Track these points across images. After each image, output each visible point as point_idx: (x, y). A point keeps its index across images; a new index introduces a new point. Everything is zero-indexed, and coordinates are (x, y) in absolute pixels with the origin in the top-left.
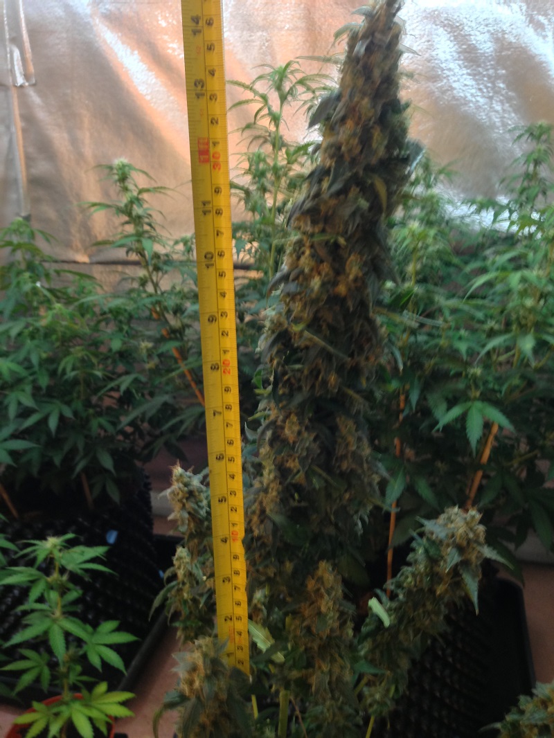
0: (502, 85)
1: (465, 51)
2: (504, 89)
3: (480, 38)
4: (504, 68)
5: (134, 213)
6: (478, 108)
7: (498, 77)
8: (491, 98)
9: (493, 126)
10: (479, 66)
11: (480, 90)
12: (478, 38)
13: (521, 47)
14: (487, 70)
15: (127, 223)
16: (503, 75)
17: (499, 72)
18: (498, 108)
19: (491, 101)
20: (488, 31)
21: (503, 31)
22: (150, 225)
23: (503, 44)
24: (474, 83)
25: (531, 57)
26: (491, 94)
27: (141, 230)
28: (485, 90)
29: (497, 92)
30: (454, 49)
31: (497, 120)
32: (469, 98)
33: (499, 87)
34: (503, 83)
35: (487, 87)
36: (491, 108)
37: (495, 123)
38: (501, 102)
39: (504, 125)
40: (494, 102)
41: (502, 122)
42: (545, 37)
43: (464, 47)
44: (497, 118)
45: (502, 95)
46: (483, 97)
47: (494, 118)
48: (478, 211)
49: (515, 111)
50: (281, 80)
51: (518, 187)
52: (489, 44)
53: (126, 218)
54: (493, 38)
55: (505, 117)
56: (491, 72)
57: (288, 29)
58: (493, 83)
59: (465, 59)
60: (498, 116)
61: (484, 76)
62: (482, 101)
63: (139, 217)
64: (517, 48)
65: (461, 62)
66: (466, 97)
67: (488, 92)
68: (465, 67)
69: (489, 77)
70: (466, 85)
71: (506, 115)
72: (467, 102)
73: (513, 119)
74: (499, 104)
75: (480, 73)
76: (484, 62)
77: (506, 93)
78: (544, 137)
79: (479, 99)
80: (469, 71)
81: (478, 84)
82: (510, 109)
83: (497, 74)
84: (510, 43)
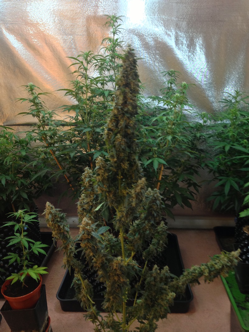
0: (158, 57)
1: (144, 44)
3: (150, 40)
4: (158, 51)
6: (150, 65)
7: (156, 54)
8: (154, 61)
9: (156, 71)
10: (150, 50)
11: (151, 58)
13: (164, 43)
14: (152, 51)
16: (158, 53)
17: (156, 52)
18: (157, 65)
19: (155, 62)
20: (152, 37)
21: (157, 37)
23: (157, 42)
24: (148, 56)
25: (167, 47)
26: (154, 60)
27: (38, 108)
29: (156, 59)
30: (140, 43)
32: (147, 61)
35: (153, 57)
38: (158, 62)
39: (159, 71)
41: (159, 70)
42: (171, 40)
45: (158, 60)
46: (152, 61)
48: (153, 100)
49: (163, 66)
51: (166, 92)
52: (152, 42)
54: (154, 40)
55: (160, 68)
56: (154, 52)
58: (155, 56)
59: (145, 47)
61: (152, 53)
64: (162, 43)
65: (143, 48)
67: (153, 59)
68: (145, 50)
70: (145, 57)
71: (160, 67)
72: (146, 63)
73: (162, 69)
75: (150, 52)
76: (151, 48)
77: (160, 59)
78: (173, 75)
79: (150, 61)
81: (150, 56)
82: (161, 65)
83: (156, 53)
84: (160, 42)
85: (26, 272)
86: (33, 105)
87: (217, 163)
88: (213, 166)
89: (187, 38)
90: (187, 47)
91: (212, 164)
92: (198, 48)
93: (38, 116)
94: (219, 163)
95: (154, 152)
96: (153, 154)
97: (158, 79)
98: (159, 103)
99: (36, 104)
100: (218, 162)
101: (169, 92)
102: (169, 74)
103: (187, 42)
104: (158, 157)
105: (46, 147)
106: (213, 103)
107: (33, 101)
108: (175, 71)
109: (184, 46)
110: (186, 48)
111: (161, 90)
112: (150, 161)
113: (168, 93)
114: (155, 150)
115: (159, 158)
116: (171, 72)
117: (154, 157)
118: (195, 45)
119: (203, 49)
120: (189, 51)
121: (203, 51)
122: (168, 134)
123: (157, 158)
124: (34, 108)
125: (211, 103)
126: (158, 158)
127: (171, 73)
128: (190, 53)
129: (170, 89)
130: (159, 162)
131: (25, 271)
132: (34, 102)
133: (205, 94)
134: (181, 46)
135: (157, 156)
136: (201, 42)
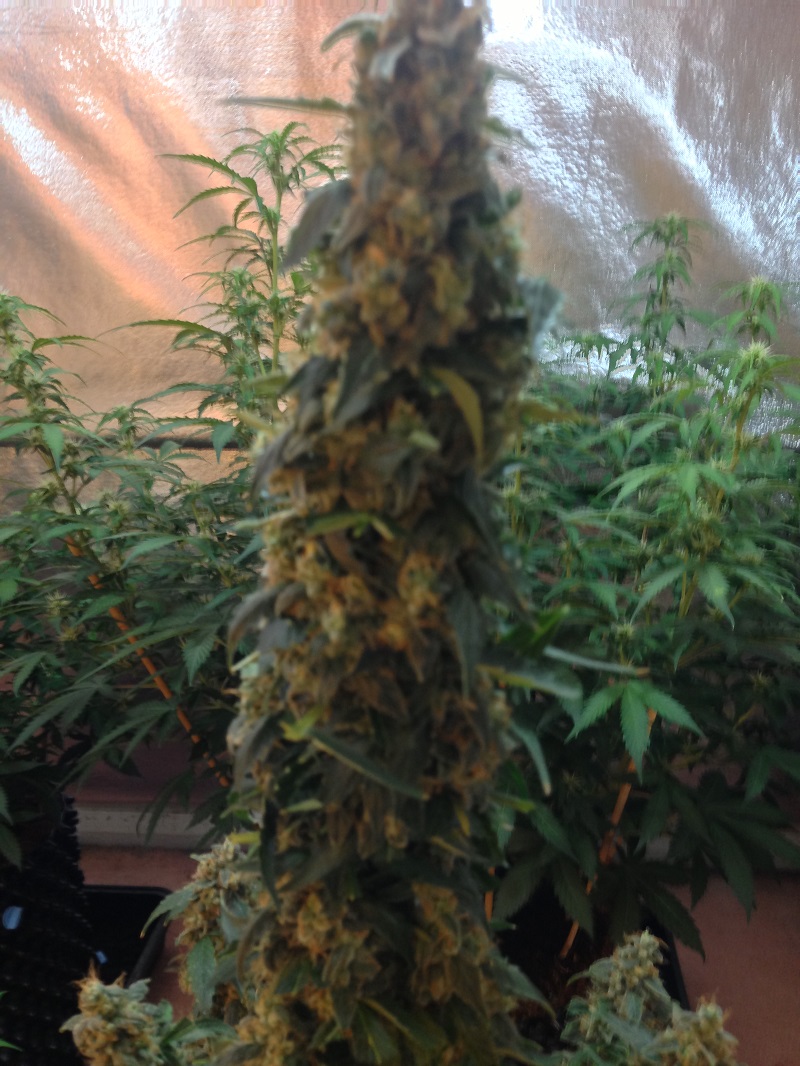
0: (600, 162)
1: (544, 111)
2: (603, 168)
3: (566, 90)
5: (27, 380)
6: (567, 197)
7: (593, 149)
8: (585, 183)
10: (566, 133)
11: (568, 169)
12: (563, 91)
13: (627, 105)
14: (578, 139)
15: (15, 397)
16: (601, 147)
17: (596, 142)
18: (597, 197)
19: (585, 186)
20: (578, 80)
21: (599, 79)
22: (57, 399)
23: (599, 100)
24: (559, 159)
25: (642, 121)
26: (585, 176)
27: (41, 408)
28: (576, 170)
29: (593, 173)
30: (527, 107)
31: (594, 215)
32: (553, 181)
33: (597, 166)
34: (603, 159)
35: (578, 166)
36: (585, 196)
37: (592, 218)
38: (600, 187)
40: (589, 188)
42: (662, 89)
43: (543, 104)
44: (594, 212)
45: (601, 178)
47: (589, 211)
49: (620, 202)
50: (277, 156)
53: (12, 389)
54: (586, 91)
57: (269, 75)
58: (587, 159)
59: (545, 122)
60: (597, 209)
61: (574, 148)
62: (572, 187)
63: (37, 386)
65: (539, 127)
66: (548, 180)
67: (581, 172)
68: (546, 135)
69: (581, 150)
70: (547, 162)
72: (549, 189)
73: (618, 213)
74: (597, 191)
75: (567, 144)
76: (573, 127)
77: (608, 175)
78: (675, 239)
79: (566, 183)
80: (551, 141)
81: (566, 161)
82: (615, 199)
83: (591, 145)
89: (728, 81)
90: (729, 122)
108: (686, 223)
116: (668, 224)
127: (665, 231)
134: (700, 115)
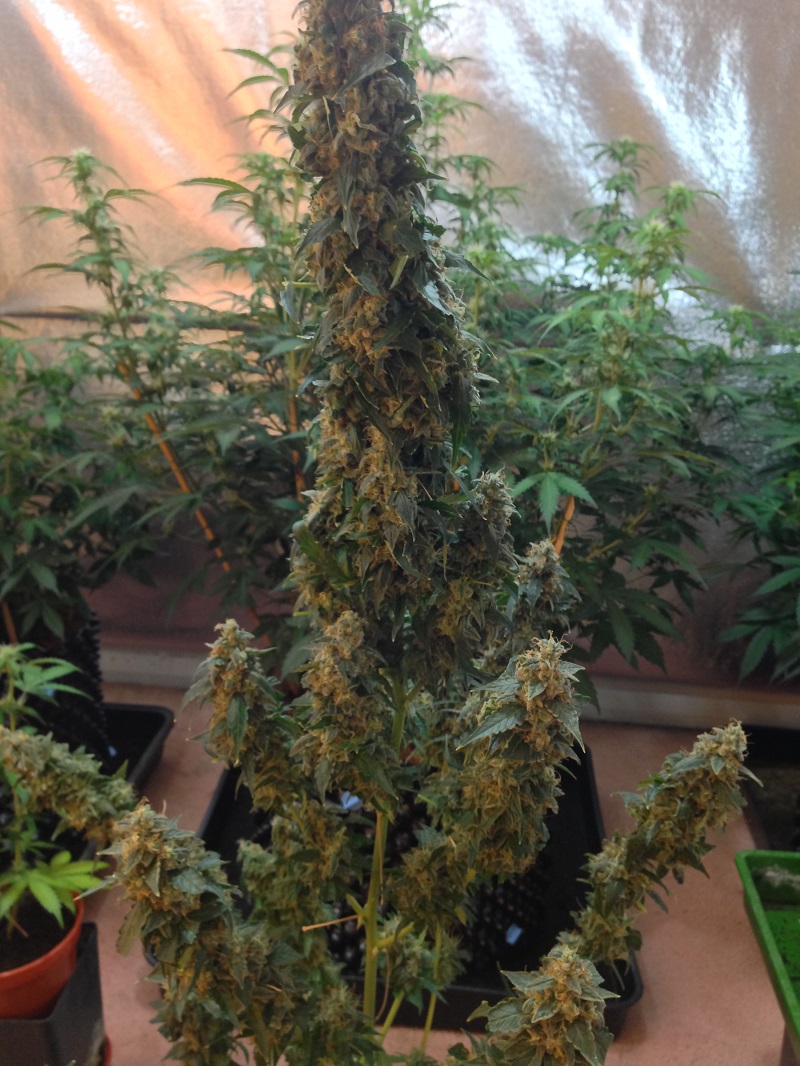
0: (573, 91)
1: (527, 42)
2: (576, 96)
3: (547, 24)
4: (577, 67)
5: (98, 225)
6: (542, 119)
7: (567, 78)
8: (559, 107)
10: (544, 63)
11: (546, 95)
12: (544, 25)
13: (598, 41)
14: (555, 69)
16: (574, 77)
17: (570, 72)
18: (568, 120)
19: (559, 111)
21: (576, 17)
22: (118, 241)
23: (576, 36)
24: (538, 85)
25: (610, 56)
26: (559, 102)
28: (552, 96)
30: (513, 38)
31: (565, 137)
32: (532, 104)
33: (570, 93)
34: (576, 87)
35: (554, 92)
36: (558, 120)
38: (572, 113)
39: (574, 143)
40: (563, 112)
41: (572, 139)
43: (526, 36)
44: (566, 134)
45: (573, 104)
47: (562, 133)
48: (546, 251)
49: (589, 127)
51: (596, 223)
52: (558, 34)
53: (85, 231)
54: (563, 26)
56: (560, 71)
58: (562, 86)
60: (567, 131)
61: (550, 76)
62: (548, 110)
63: (105, 231)
64: (593, 41)
65: (521, 56)
66: (528, 103)
67: (556, 98)
69: (557, 78)
70: (527, 88)
72: (528, 111)
74: (569, 115)
75: (545, 72)
77: (579, 101)
78: (628, 159)
79: (543, 106)
80: (532, 69)
81: (543, 87)
82: (583, 124)
83: (566, 75)
84: (584, 35)
85: (20, 883)
86: (87, 237)
87: (773, 502)
88: (759, 513)
89: (686, 26)
90: (685, 63)
91: (753, 506)
92: (724, 70)
93: (106, 281)
94: (780, 504)
95: (544, 450)
96: (540, 457)
97: (566, 173)
98: (567, 264)
99: (99, 234)
100: (777, 498)
101: (606, 224)
102: (614, 155)
103: (685, 42)
104: (559, 469)
105: (133, 404)
106: (764, 276)
107: (87, 219)
108: (637, 145)
109: (673, 57)
110: (679, 64)
111: (576, 214)
112: (526, 483)
113: (605, 228)
114: (549, 444)
115: (560, 474)
116: (623, 145)
117: (542, 470)
118: (716, 57)
119: (742, 74)
120: (692, 78)
121: (742, 79)
122: (604, 380)
123: (553, 475)
124: (90, 247)
125: (756, 277)
126: (558, 471)
127: (620, 151)
128: (694, 83)
129: (611, 210)
130: (563, 492)
131: (17, 878)
132: (91, 225)
133: (733, 240)
134: (661, 54)
135: (556, 465)
136: (738, 46)
